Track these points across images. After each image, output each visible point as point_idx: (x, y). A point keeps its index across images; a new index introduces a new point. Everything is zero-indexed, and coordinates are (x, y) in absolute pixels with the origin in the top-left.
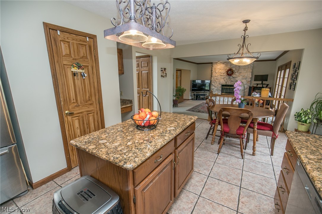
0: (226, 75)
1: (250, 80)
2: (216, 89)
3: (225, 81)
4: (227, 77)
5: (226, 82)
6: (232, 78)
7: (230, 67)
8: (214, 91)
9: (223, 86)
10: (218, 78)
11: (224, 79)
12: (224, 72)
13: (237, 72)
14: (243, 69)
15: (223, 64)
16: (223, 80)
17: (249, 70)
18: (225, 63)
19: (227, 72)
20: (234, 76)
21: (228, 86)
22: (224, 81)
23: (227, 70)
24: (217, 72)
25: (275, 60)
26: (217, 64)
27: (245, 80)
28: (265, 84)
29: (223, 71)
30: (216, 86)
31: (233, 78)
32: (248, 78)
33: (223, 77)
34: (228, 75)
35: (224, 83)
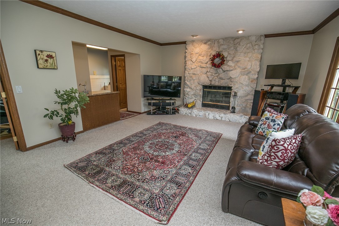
0: (210, 66)
1: (257, 76)
2: (192, 93)
3: (208, 77)
4: (213, 70)
5: (211, 81)
6: (222, 71)
7: (218, 50)
8: (190, 97)
9: (205, 87)
10: (195, 73)
11: (206, 73)
12: (207, 60)
13: (232, 60)
14: (242, 54)
15: (205, 43)
16: (205, 75)
17: (254, 55)
18: (209, 43)
19: (213, 60)
20: (225, 67)
21: (215, 87)
22: (207, 79)
23: (212, 56)
24: (194, 60)
25: (313, 32)
26: (195, 44)
27: (247, 77)
28: (289, 86)
29: (205, 58)
30: (192, 88)
31: (224, 71)
32: (253, 72)
33: (204, 70)
34: (214, 65)
35: (207, 83)
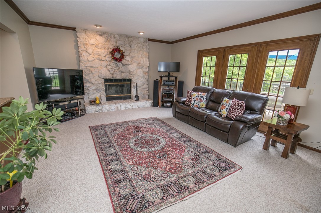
0: (110, 59)
1: (148, 70)
2: (94, 88)
3: (109, 71)
4: (113, 63)
5: (112, 74)
6: (122, 65)
7: (115, 44)
8: (91, 92)
9: (106, 80)
10: (94, 66)
11: (106, 67)
12: (106, 53)
13: (129, 55)
14: (136, 51)
15: (101, 35)
16: (105, 69)
17: (144, 53)
18: (105, 36)
19: (112, 53)
20: (124, 61)
21: (116, 80)
22: (108, 73)
23: (111, 50)
24: (90, 51)
25: (171, 43)
26: (88, 33)
27: (142, 70)
29: (103, 51)
30: (93, 82)
31: (124, 65)
32: (145, 67)
33: (104, 63)
34: (115, 59)
35: (109, 77)
